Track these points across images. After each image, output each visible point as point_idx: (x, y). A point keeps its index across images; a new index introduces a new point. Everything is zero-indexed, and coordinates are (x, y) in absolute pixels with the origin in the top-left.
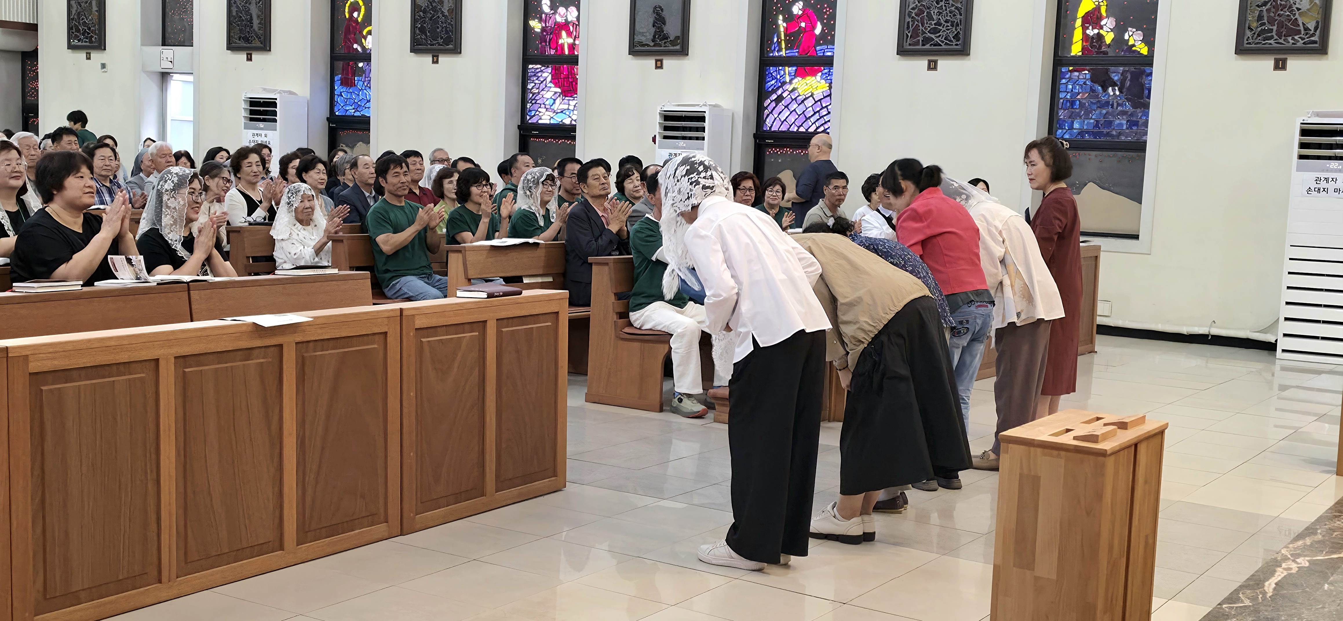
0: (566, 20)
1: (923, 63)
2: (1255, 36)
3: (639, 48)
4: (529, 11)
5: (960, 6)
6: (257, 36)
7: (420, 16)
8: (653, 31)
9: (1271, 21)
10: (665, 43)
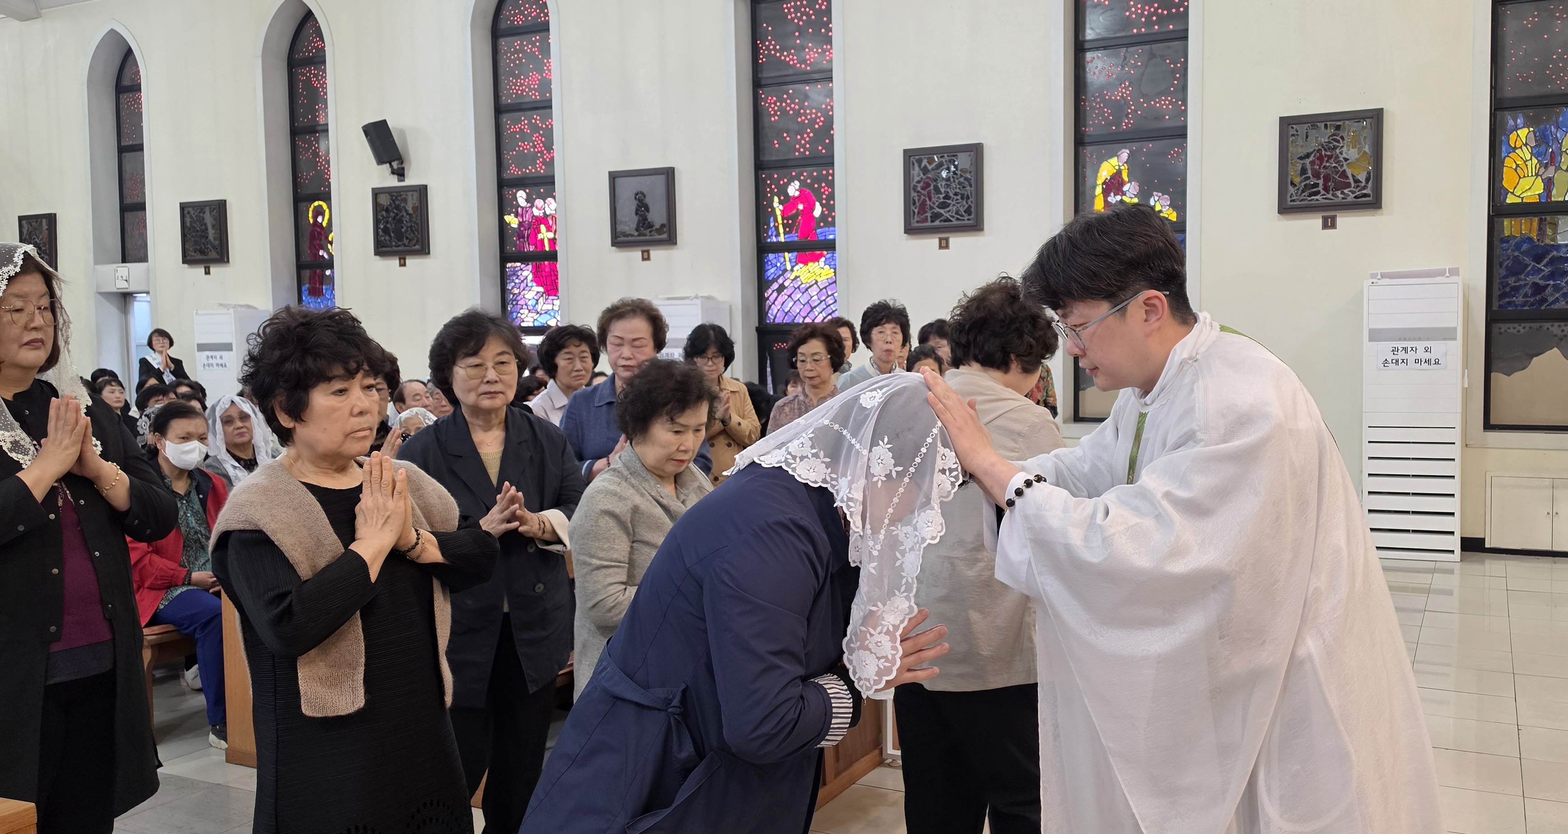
0: (545, 213)
1: (933, 242)
2: (1300, 192)
3: (622, 239)
4: (504, 206)
5: (969, 177)
6: (214, 247)
7: (383, 216)
8: (636, 219)
9: (1317, 175)
10: (650, 232)
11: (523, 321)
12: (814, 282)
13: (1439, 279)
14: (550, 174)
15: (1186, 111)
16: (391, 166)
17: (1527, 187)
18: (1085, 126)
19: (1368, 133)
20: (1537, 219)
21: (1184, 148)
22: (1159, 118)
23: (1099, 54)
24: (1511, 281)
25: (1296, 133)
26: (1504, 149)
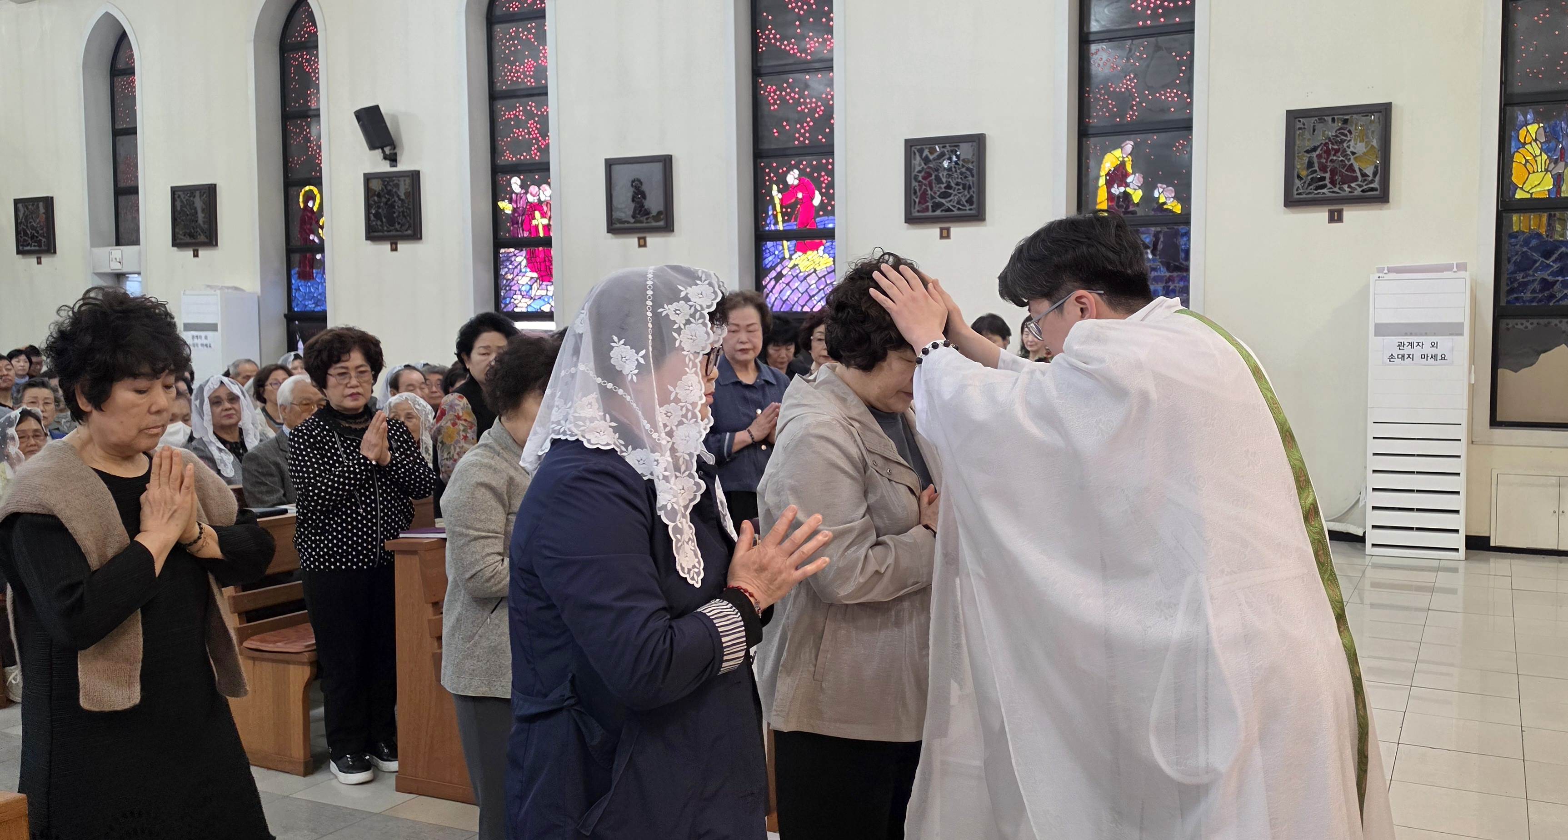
0: (539, 199)
1: (934, 231)
2: (1306, 185)
3: (618, 225)
4: (498, 192)
5: (971, 167)
6: (203, 231)
7: (374, 201)
8: (633, 205)
9: (1323, 168)
10: (647, 219)
11: (517, 307)
12: (813, 270)
13: (1446, 274)
14: (544, 160)
15: (1191, 103)
16: (383, 152)
17: (1537, 183)
18: (1089, 118)
19: (1376, 128)
20: (1546, 215)
21: (1190, 141)
22: (1164, 110)
23: (1103, 46)
24: (1520, 276)
25: (1302, 126)
26: (1513, 144)
